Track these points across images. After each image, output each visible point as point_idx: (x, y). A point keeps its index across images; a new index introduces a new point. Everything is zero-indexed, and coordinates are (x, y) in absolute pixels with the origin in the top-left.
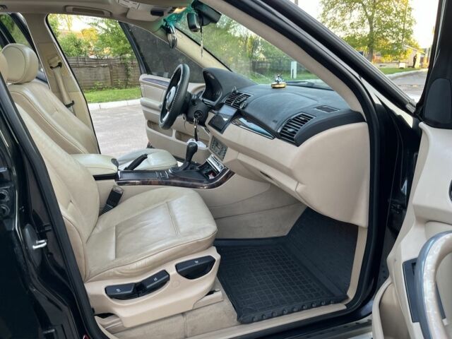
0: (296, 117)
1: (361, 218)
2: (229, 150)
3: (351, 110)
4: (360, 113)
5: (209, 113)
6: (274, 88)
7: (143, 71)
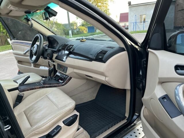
0: (100, 52)
1: (128, 87)
2: (69, 68)
3: (120, 47)
4: (123, 48)
5: (54, 54)
6: (81, 41)
7: (12, 39)
